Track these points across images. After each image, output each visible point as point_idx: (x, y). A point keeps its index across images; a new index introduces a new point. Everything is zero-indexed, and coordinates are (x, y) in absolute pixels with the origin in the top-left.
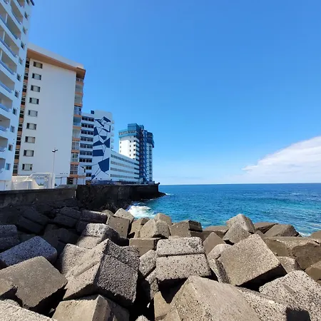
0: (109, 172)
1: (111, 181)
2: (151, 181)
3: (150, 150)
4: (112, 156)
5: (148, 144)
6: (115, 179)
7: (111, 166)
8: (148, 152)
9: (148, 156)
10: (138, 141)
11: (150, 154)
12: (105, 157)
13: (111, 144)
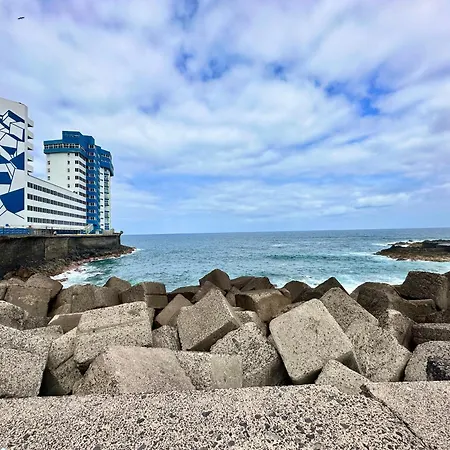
0: (25, 213)
1: (30, 229)
2: (107, 228)
3: (106, 181)
4: (30, 185)
5: (102, 171)
6: (37, 225)
7: (28, 202)
8: (102, 183)
9: (102, 190)
10: (84, 163)
11: (106, 187)
12: (14, 187)
13: (27, 163)
